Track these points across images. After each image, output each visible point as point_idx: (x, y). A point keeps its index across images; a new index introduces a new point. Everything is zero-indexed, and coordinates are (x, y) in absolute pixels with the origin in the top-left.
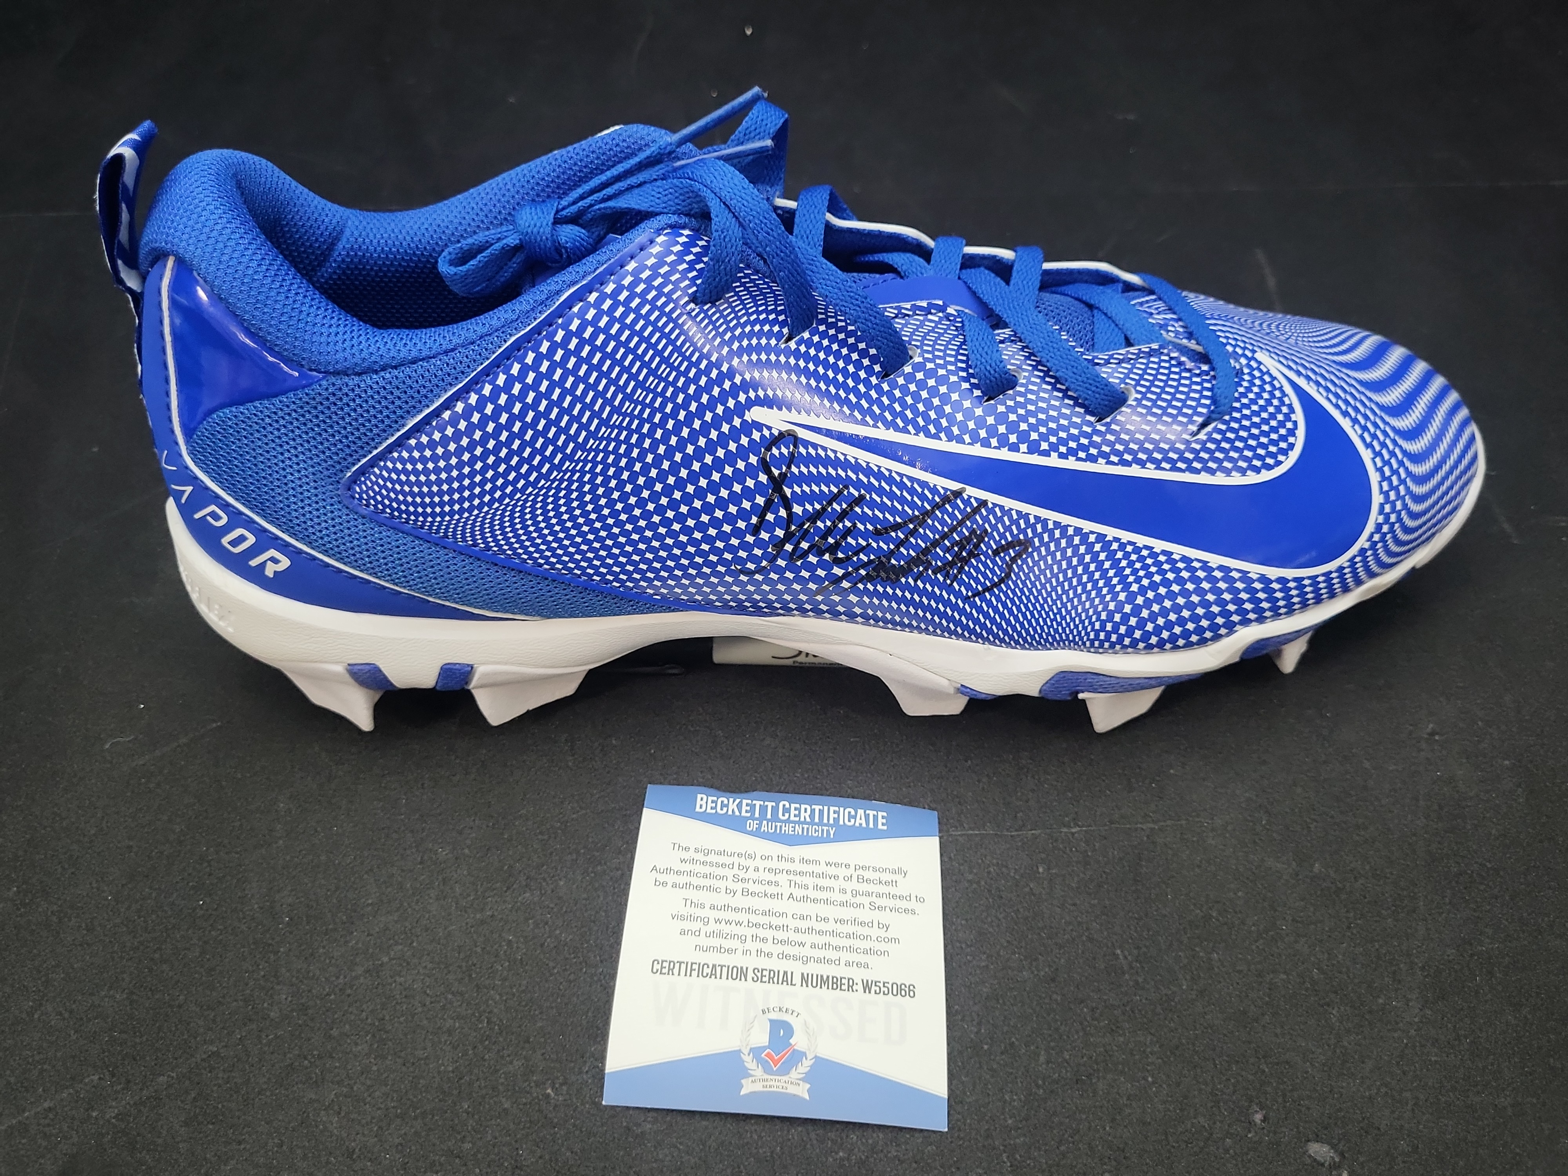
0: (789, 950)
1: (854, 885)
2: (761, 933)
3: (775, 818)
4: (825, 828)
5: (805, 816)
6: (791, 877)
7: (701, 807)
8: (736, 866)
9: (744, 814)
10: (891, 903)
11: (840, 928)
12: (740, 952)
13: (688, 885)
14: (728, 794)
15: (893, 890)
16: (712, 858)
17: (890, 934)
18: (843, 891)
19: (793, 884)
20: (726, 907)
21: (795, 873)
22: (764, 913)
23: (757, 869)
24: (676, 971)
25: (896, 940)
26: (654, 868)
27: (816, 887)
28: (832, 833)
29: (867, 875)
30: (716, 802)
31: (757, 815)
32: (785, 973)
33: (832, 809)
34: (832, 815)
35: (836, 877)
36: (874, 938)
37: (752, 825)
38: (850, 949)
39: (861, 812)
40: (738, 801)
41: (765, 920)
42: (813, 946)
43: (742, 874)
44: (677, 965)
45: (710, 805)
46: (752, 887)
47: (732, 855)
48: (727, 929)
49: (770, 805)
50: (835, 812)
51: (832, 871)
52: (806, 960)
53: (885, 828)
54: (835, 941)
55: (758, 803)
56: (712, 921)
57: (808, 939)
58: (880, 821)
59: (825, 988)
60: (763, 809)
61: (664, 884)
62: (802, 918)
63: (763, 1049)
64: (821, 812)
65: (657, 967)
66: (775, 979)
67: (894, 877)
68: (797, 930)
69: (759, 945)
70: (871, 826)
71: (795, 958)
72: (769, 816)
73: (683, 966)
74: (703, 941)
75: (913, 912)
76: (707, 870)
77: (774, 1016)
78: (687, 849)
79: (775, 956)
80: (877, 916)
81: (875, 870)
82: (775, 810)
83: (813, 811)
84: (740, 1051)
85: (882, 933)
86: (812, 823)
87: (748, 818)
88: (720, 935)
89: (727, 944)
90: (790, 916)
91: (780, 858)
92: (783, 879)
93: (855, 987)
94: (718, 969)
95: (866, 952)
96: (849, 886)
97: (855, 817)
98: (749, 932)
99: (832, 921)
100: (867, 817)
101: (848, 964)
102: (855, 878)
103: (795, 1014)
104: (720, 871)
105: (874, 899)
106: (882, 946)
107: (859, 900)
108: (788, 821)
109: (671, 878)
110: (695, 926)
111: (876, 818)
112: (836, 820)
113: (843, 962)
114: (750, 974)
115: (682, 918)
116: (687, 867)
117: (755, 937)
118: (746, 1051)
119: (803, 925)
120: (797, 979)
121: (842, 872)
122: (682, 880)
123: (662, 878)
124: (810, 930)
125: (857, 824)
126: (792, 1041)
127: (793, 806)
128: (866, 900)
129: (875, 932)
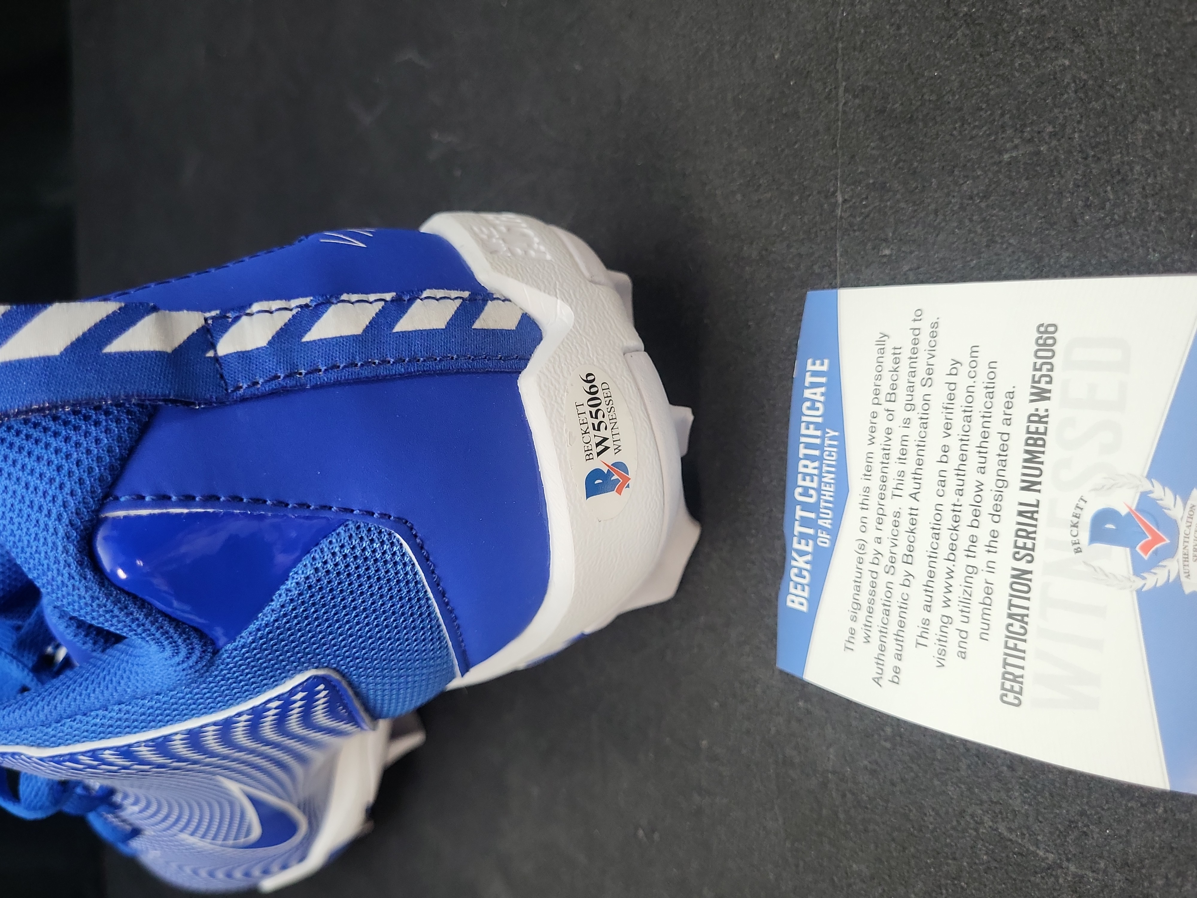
0: (987, 506)
1: (899, 407)
2: (963, 543)
3: (813, 508)
4: (827, 442)
5: (811, 468)
6: (888, 493)
7: (802, 604)
8: (874, 568)
9: (809, 549)
10: (923, 356)
11: (957, 430)
12: (990, 578)
13: (899, 639)
14: (787, 567)
15: (906, 353)
16: (864, 598)
17: (966, 359)
18: (907, 422)
19: (897, 492)
20: (928, 588)
21: (883, 488)
22: (937, 536)
23: (879, 540)
24: (1017, 672)
25: (974, 350)
26: (877, 681)
27: (902, 459)
28: (832, 433)
29: (885, 388)
30: (797, 584)
31: (811, 531)
32: (1021, 514)
33: (804, 431)
34: (811, 431)
35: (889, 432)
36: (970, 382)
37: (824, 539)
38: (986, 417)
39: (807, 393)
40: (794, 554)
41: (945, 535)
42: (982, 470)
43: (885, 561)
44: (1010, 669)
45: (799, 592)
46: (901, 550)
47: (859, 571)
48: (957, 593)
49: (799, 513)
50: (808, 428)
51: (880, 437)
52: (1002, 481)
53: (826, 361)
54: (975, 438)
55: (798, 529)
56: (947, 612)
57: (972, 477)
58: (818, 368)
59: (1042, 458)
60: (805, 522)
61: (897, 671)
62: (942, 483)
63: (1135, 557)
64: (808, 446)
65: (1011, 697)
66: (1030, 529)
67: (889, 351)
68: (960, 492)
69: (980, 549)
70: (823, 380)
71: (999, 497)
72: (812, 515)
73: (1010, 660)
74: (975, 627)
75: (935, 325)
76: (879, 608)
77: (1084, 536)
78: (852, 631)
79: (995, 526)
80: (940, 377)
81: (879, 377)
82: (806, 507)
83: (807, 457)
84: (1139, 592)
85: (964, 370)
86: (820, 459)
87: (816, 545)
88: (966, 603)
89: (978, 594)
90: (940, 500)
91: (864, 507)
92: (891, 505)
93: (1042, 413)
94: (1015, 610)
95: (990, 395)
96: (901, 414)
97: (814, 401)
98: (962, 561)
99: (947, 441)
100: (814, 385)
101: (1008, 421)
102: (890, 406)
103: (1081, 504)
104: (881, 590)
105: (917, 380)
106: (983, 371)
107: (918, 401)
108: (818, 490)
109: (890, 661)
110: (953, 637)
111: (815, 374)
112: (817, 426)
113: (1006, 429)
114: (1023, 565)
115: (942, 653)
116: (875, 635)
117: (970, 553)
118: (1139, 583)
119: (952, 482)
120: (1030, 497)
121: (882, 423)
122: (891, 646)
123: (889, 673)
124: (960, 472)
125: (822, 399)
126: (1124, 511)
127: (800, 482)
128: (920, 391)
129: (963, 380)
